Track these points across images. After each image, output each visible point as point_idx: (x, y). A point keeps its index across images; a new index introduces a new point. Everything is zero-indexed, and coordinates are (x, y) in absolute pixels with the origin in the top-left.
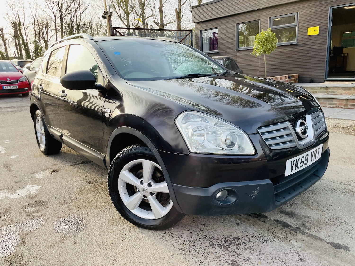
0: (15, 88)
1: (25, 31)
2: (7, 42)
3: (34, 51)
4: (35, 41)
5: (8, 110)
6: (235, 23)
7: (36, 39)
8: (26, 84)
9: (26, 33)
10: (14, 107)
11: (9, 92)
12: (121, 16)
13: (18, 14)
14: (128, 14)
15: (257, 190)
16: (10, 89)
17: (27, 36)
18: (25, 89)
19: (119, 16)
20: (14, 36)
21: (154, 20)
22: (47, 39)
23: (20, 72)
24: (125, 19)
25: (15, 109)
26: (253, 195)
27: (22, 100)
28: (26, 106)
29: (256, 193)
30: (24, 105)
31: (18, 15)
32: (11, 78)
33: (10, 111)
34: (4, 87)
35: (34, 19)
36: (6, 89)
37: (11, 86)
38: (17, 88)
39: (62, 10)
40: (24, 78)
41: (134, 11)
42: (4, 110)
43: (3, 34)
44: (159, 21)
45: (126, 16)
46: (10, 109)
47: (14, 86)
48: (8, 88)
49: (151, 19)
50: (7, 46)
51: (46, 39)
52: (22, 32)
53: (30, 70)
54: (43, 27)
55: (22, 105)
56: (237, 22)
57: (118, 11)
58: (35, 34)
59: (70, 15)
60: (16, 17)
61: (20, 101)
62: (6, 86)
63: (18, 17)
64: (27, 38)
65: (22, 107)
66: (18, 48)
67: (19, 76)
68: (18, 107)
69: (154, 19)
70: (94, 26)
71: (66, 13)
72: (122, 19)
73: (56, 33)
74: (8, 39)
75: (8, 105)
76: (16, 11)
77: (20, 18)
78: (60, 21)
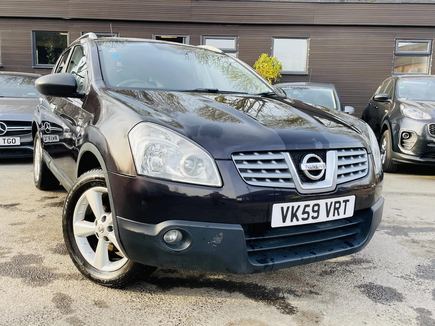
15: (220, 236)
26: (214, 243)
29: (218, 240)
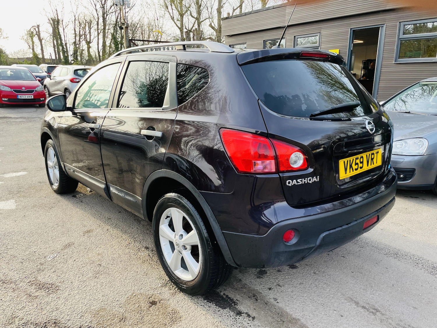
0: (30, 98)
1: (64, 30)
2: (43, 41)
3: (72, 54)
4: (75, 43)
5: (17, 120)
6: (262, 40)
7: (75, 40)
8: (43, 94)
9: (65, 33)
10: (25, 118)
11: (24, 102)
12: (173, 17)
13: (57, 9)
14: (182, 15)
16: (25, 98)
17: (65, 36)
18: (41, 99)
19: (171, 16)
20: (52, 35)
21: (211, 24)
22: (90, 39)
23: (38, 81)
24: (178, 20)
25: (24, 120)
27: (36, 111)
28: (36, 117)
30: (34, 116)
31: (57, 11)
32: (27, 87)
33: (18, 121)
34: (19, 96)
35: (75, 16)
36: (21, 98)
37: (26, 96)
38: (33, 98)
39: (105, 8)
40: (41, 88)
41: (189, 12)
42: (13, 120)
43: (40, 31)
44: (217, 25)
45: (179, 17)
46: (19, 120)
47: (29, 95)
48: (23, 98)
49: (207, 22)
50: (44, 46)
51: (88, 40)
52: (60, 31)
53: (51, 79)
54: (85, 26)
55: (33, 116)
56: (264, 38)
57: (171, 11)
58: (75, 34)
59: (115, 13)
60: (54, 13)
61: (34, 112)
62: (20, 96)
63: (56, 14)
64: (66, 38)
65: (32, 118)
66: (56, 49)
67: (36, 85)
68: (28, 118)
69: (210, 22)
70: (146, 27)
71: (111, 11)
72: (175, 21)
73: (98, 34)
74: (45, 38)
75: (19, 115)
76: (55, 6)
77: (58, 15)
78: (102, 21)
